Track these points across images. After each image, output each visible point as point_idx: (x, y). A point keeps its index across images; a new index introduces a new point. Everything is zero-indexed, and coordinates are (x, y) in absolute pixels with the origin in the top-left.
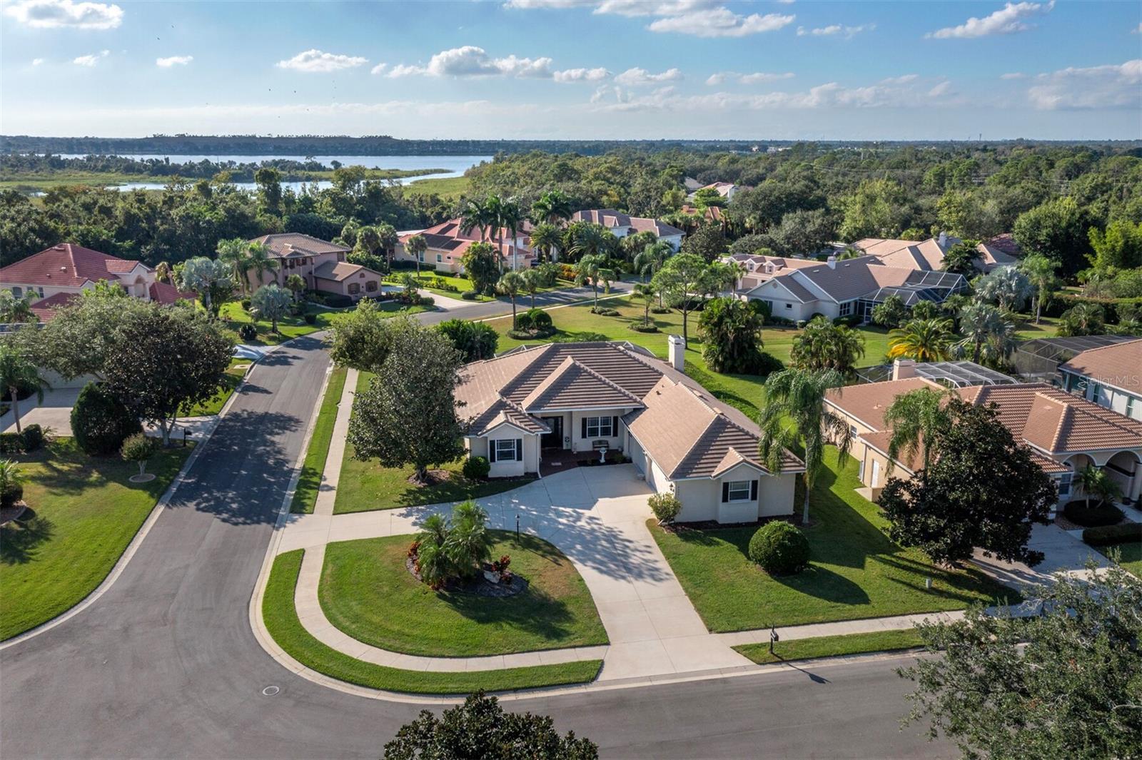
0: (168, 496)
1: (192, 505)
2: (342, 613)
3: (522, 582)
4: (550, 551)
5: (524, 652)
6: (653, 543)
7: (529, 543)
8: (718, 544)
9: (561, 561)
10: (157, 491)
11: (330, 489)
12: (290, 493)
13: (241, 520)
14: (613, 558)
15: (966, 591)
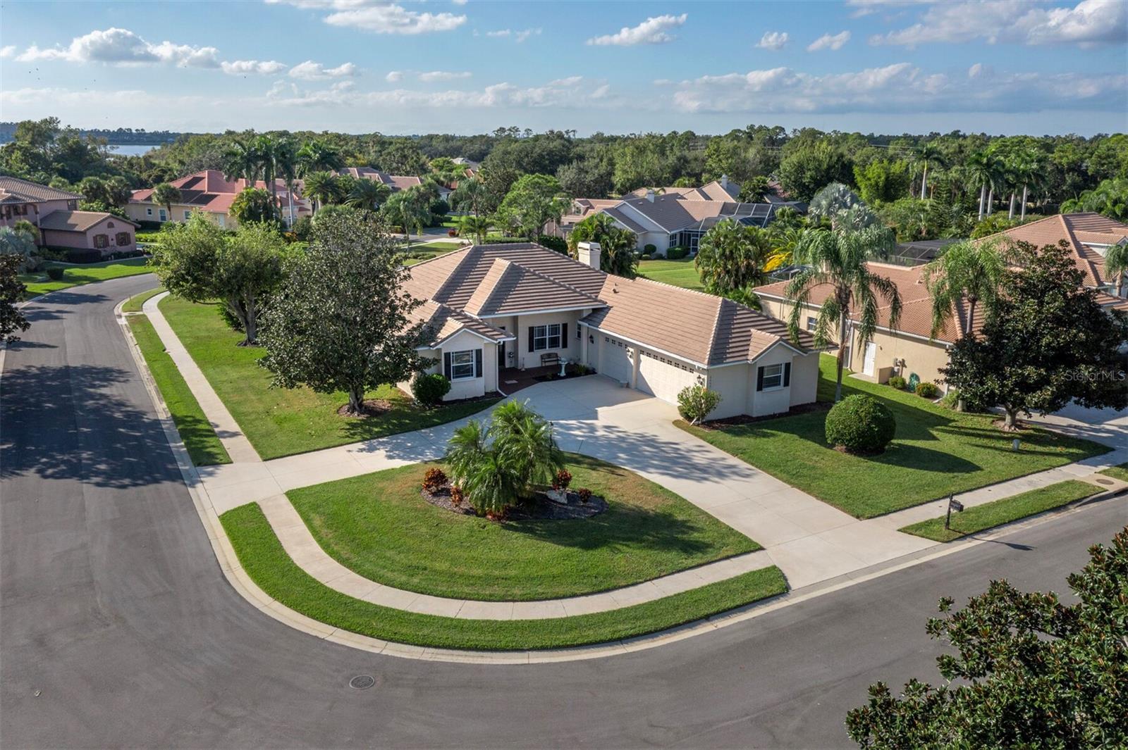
2: (384, 567)
4: (594, 463)
5: (673, 573)
6: (702, 442)
8: (773, 435)
9: (619, 472)
11: (233, 434)
12: (178, 446)
13: (126, 481)
14: (672, 461)
15: (1052, 448)
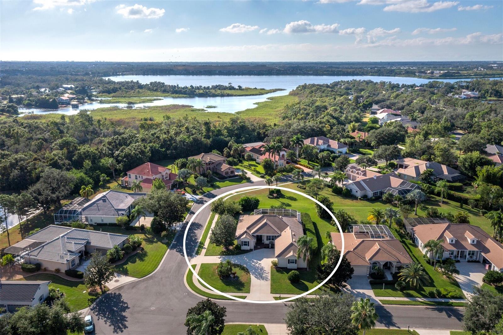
0: (170, 247)
1: (175, 250)
3: (238, 277)
4: (246, 271)
6: (270, 272)
7: (243, 269)
8: (283, 273)
9: (248, 274)
10: (168, 245)
11: (205, 248)
12: (196, 249)
14: (259, 274)
